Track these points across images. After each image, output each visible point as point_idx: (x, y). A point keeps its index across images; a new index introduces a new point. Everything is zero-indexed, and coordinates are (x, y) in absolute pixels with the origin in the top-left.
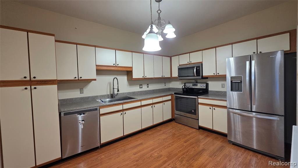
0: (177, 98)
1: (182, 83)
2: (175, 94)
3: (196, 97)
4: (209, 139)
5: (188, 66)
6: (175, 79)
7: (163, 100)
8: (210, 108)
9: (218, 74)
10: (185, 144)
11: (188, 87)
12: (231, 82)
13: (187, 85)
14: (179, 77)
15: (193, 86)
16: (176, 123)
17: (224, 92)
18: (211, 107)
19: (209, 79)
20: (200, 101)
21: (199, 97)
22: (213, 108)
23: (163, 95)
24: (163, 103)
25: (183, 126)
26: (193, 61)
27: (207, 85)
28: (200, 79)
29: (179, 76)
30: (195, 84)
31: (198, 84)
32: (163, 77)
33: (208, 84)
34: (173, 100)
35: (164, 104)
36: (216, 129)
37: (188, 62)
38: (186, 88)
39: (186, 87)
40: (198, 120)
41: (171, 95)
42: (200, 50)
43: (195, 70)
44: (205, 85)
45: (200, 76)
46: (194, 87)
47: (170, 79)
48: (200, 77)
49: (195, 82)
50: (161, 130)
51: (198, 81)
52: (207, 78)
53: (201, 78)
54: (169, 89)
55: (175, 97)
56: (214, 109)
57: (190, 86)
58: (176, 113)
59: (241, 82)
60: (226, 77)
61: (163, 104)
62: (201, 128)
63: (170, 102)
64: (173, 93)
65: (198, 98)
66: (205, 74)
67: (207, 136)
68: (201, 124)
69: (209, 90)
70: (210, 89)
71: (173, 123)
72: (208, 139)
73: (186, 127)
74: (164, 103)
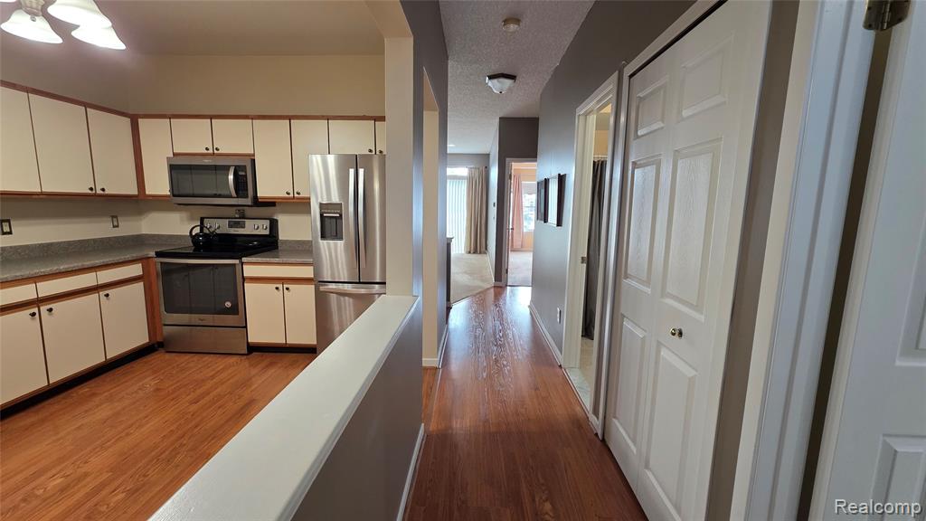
0: (167, 271)
1: (192, 219)
2: (159, 254)
3: (237, 261)
4: (273, 371)
5: (207, 161)
6: (157, 203)
7: (101, 282)
8: (277, 288)
9: (298, 193)
10: (194, 408)
11: (212, 230)
12: (321, 215)
13: (207, 223)
14: (174, 196)
15: (230, 226)
16: (168, 356)
17: (308, 241)
18: (280, 286)
19: (277, 208)
20: (250, 271)
21: (244, 259)
22: (285, 286)
23: (98, 262)
24: (102, 293)
25: (196, 357)
26: (224, 149)
27: (274, 225)
28: (251, 206)
29: (176, 192)
30: (236, 223)
31: (248, 222)
32: (99, 192)
33: (277, 221)
34: (154, 277)
35: (107, 295)
36: (292, 340)
37: (207, 149)
38: (205, 236)
39: (206, 231)
40: (246, 327)
41: (143, 260)
42: (246, 117)
43: (231, 177)
44: (267, 223)
45: (247, 197)
46: (233, 231)
47: (140, 202)
48: (248, 201)
49: (237, 216)
50: (94, 395)
51: (249, 212)
52: (271, 203)
53: (250, 204)
54: (139, 241)
55: (159, 266)
56: (287, 289)
57: (221, 226)
58: (166, 323)
59: (341, 215)
60: (309, 203)
61: (103, 298)
62: (254, 349)
63: (139, 286)
64: (152, 254)
65: (242, 264)
66: (263, 192)
67: (271, 364)
68: (255, 336)
69: (280, 238)
70: (283, 235)
71: (158, 358)
72: (271, 371)
73: (207, 358)
74: (106, 292)
